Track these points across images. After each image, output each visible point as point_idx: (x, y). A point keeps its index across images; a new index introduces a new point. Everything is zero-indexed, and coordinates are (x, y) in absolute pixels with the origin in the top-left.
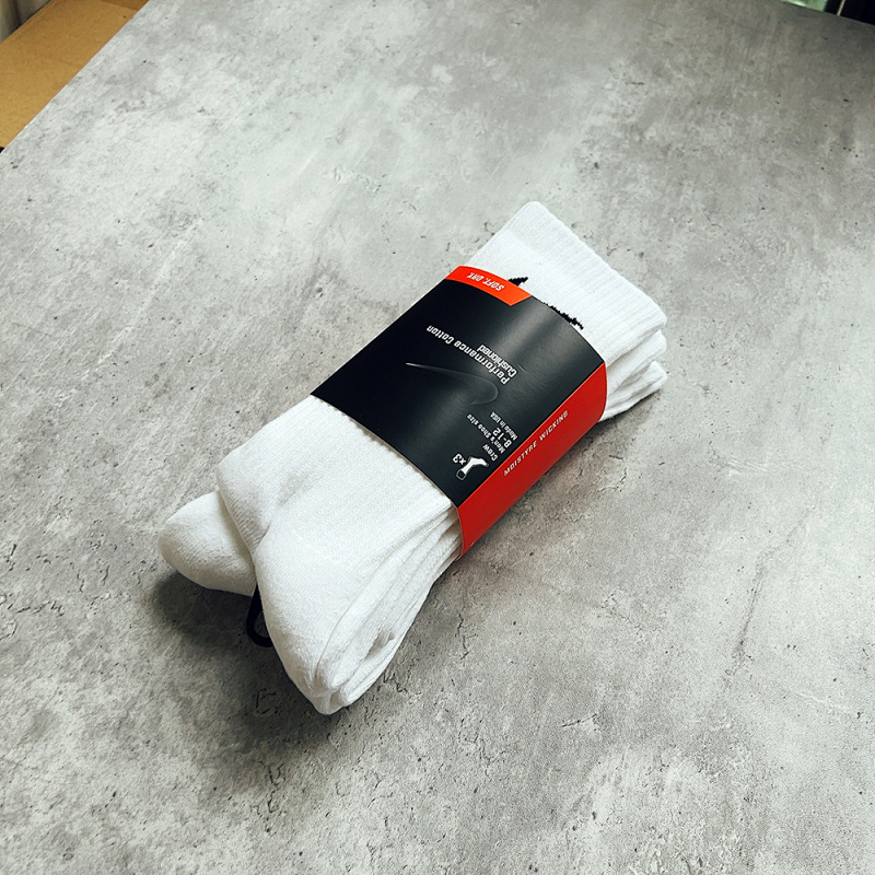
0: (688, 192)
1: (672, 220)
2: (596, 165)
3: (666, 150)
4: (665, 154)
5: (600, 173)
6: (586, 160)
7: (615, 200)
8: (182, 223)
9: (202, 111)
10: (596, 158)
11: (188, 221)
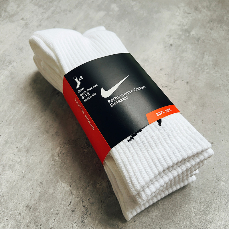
0: (206, 57)
1: (200, 68)
2: (171, 45)
3: (198, 40)
4: (198, 41)
5: (172, 48)
6: (167, 43)
7: (178, 59)
8: (8, 64)
9: (22, 19)
10: (171, 42)
11: (10, 63)
